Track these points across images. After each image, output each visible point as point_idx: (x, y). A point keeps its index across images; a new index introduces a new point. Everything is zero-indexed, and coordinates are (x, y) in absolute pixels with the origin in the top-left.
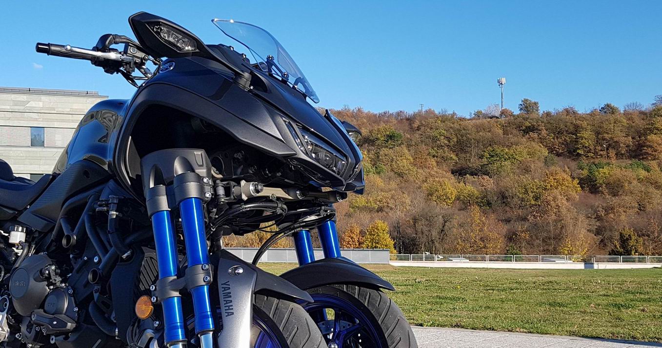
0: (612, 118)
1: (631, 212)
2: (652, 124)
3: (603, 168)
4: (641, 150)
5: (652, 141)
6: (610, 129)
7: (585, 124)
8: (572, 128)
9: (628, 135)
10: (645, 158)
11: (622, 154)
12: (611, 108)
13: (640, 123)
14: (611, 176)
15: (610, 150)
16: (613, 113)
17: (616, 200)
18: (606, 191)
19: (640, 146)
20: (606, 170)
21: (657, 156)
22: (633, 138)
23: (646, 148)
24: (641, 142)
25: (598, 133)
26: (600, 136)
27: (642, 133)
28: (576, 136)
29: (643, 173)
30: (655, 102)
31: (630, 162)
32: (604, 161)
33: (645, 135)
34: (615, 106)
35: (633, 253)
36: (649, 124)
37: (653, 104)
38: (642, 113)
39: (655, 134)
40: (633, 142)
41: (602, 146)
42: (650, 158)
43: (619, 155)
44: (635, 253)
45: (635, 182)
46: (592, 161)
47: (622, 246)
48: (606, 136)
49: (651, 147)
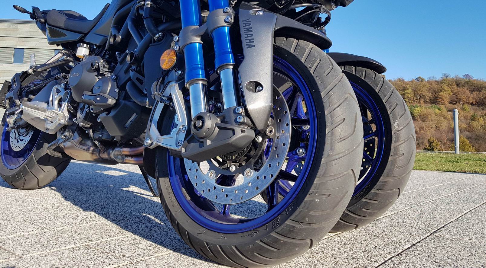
0: (421, 83)
1: (433, 130)
2: (442, 87)
3: (418, 108)
4: (436, 100)
5: (442, 95)
6: (421, 89)
7: (408, 86)
8: (402, 88)
9: (429, 92)
10: (438, 104)
11: (427, 102)
12: (421, 79)
13: (436, 87)
14: (422, 112)
15: (421, 99)
16: (422, 81)
17: (424, 124)
18: (419, 119)
19: (436, 98)
20: (419, 109)
21: (444, 103)
22: (432, 94)
23: (438, 99)
24: (436, 96)
25: (415, 91)
26: (416, 92)
27: (436, 92)
28: (404, 92)
29: (437, 111)
30: (442, 76)
31: (431, 105)
32: (418, 105)
33: (438, 92)
34: (423, 78)
35: (435, 149)
36: (440, 87)
37: (442, 77)
38: (436, 81)
39: (443, 92)
40: (432, 96)
41: (417, 97)
42: (441, 104)
43: (425, 102)
44: (436, 149)
45: (434, 115)
46: (412, 104)
47: (430, 146)
48: (419, 92)
49: (441, 98)
